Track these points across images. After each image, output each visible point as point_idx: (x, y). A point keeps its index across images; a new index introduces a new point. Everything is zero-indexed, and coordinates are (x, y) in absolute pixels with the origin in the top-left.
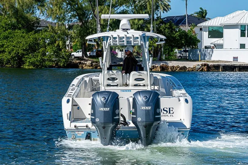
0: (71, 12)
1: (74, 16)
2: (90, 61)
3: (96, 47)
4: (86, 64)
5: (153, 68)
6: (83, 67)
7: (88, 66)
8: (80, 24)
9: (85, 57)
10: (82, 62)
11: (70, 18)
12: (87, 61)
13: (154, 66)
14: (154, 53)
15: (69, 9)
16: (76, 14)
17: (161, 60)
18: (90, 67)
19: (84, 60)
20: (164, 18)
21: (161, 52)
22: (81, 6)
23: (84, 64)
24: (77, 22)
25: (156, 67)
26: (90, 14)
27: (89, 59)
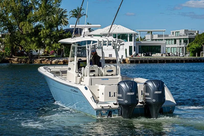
0: (4, 26)
1: (5, 29)
2: (17, 58)
3: (20, 49)
4: (14, 60)
5: (58, 62)
6: (12, 62)
7: (16, 61)
8: (10, 34)
9: (13, 56)
10: (11, 59)
11: (3, 30)
12: (14, 58)
13: (58, 61)
14: (58, 52)
15: (2, 24)
16: (7, 28)
17: (63, 57)
18: (17, 62)
19: (13, 57)
20: (65, 30)
21: (63, 52)
22: (11, 22)
23: (13, 60)
24: (8, 33)
25: (60, 61)
26: (16, 27)
27: (16, 57)
